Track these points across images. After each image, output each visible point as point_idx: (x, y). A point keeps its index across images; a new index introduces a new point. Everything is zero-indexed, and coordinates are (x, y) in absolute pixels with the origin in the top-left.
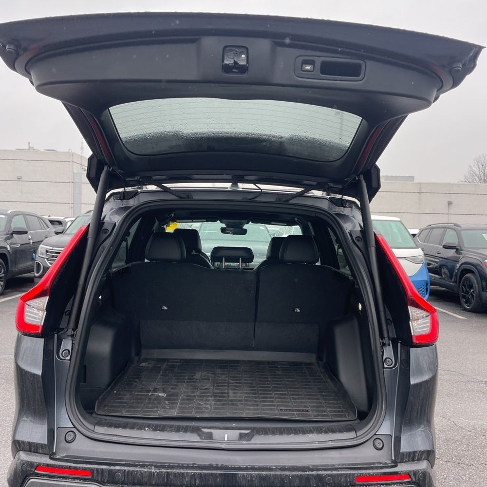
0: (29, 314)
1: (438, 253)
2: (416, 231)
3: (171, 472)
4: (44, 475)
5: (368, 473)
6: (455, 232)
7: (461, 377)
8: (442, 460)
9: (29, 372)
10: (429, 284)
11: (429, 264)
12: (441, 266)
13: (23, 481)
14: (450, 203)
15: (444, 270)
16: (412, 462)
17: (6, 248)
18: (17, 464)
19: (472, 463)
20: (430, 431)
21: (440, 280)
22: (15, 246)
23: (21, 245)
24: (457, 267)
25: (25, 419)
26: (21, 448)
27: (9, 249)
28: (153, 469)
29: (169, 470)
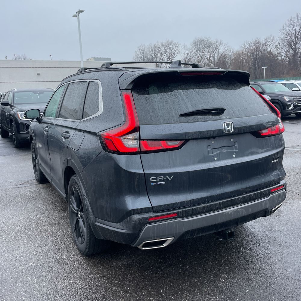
4: (154, 222)
13: (141, 229)
18: (135, 222)
26: (135, 213)
28: (203, 205)
29: (210, 204)
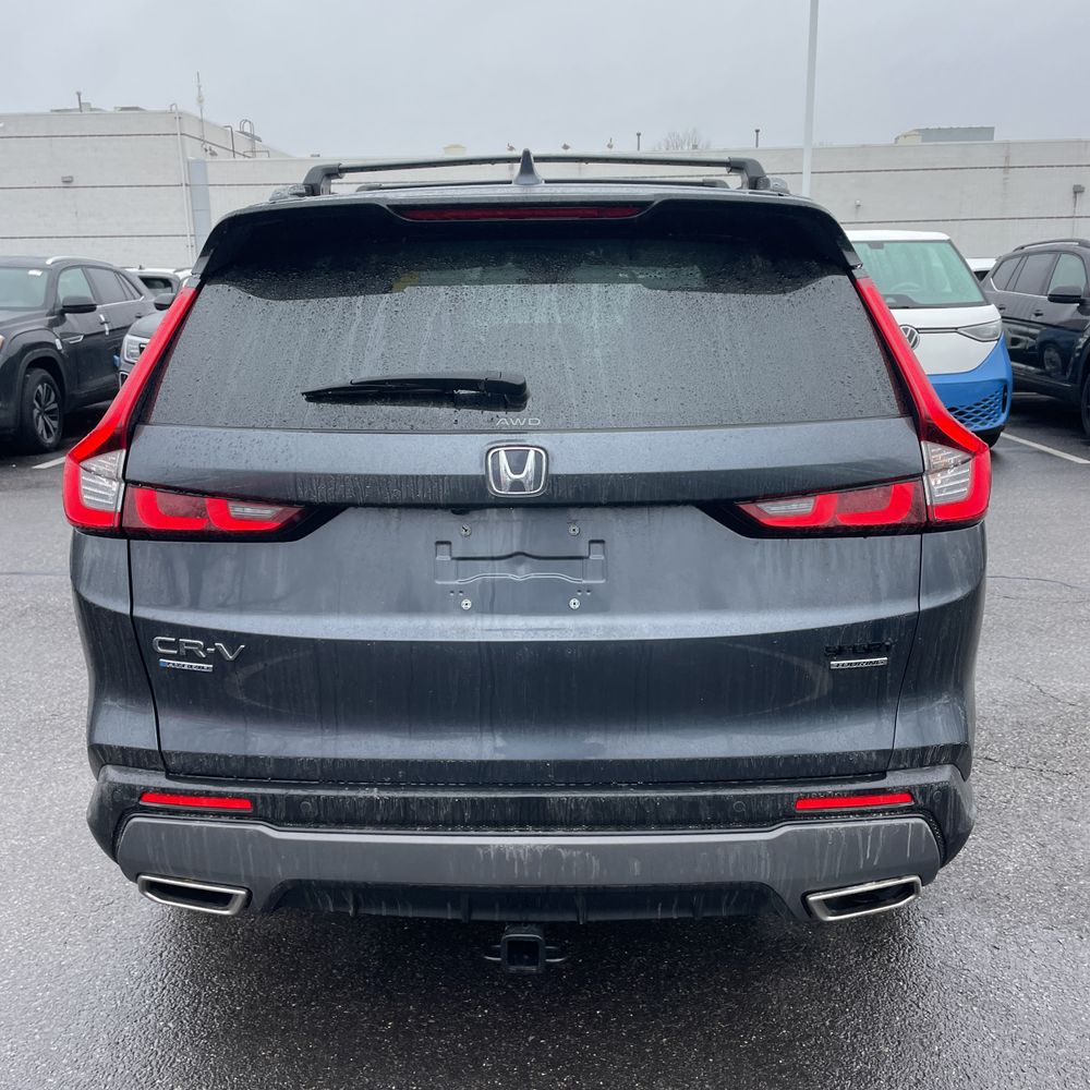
0: (90, 489)
1: (1037, 315)
2: (987, 264)
3: (413, 798)
4: (158, 810)
5: (822, 793)
6: (1079, 261)
7: (1064, 592)
8: (1004, 764)
9: (104, 610)
10: (1010, 388)
11: (1015, 341)
12: (1044, 345)
13: (118, 823)
14: (1078, 191)
15: (1051, 354)
16: (918, 769)
17: (53, 345)
18: (102, 791)
19: (1071, 769)
20: (962, 705)
21: (1040, 378)
22: (72, 341)
23: (85, 336)
24: (1079, 344)
25: (110, 703)
26: (108, 759)
27: (59, 347)
28: (375, 793)
29: (409, 794)
